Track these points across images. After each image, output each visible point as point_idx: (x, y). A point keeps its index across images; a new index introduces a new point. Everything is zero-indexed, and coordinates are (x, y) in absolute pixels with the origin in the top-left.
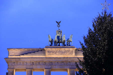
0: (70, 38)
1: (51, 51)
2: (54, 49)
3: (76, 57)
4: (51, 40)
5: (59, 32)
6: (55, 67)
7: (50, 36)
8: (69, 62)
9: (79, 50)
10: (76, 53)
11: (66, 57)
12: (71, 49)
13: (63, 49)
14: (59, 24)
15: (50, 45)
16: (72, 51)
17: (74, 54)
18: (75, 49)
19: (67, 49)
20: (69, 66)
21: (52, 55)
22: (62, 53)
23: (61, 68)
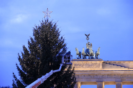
0: (98, 51)
1: (78, 64)
2: (80, 62)
3: (103, 70)
4: (78, 53)
5: (89, 44)
6: (81, 80)
7: (77, 49)
8: (96, 75)
9: (106, 63)
10: (103, 66)
11: (93, 70)
12: (98, 62)
13: (90, 62)
14: (88, 37)
15: (78, 58)
16: (99, 64)
17: (101, 67)
18: (102, 61)
19: (94, 62)
20: (96, 79)
21: (79, 68)
22: (89, 66)
23: (87, 81)
